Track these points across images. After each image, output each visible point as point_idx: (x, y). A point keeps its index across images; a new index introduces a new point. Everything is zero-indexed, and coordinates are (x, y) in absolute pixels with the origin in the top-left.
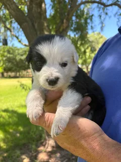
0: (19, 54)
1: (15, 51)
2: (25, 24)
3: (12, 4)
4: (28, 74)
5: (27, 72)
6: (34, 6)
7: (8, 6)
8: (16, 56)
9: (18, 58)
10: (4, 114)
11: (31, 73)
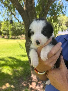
0: (17, 26)
1: (15, 24)
2: (23, 13)
3: (16, 2)
4: (22, 37)
5: (21, 36)
6: (28, 2)
7: (14, 3)
8: (16, 27)
9: (17, 28)
10: (9, 60)
11: (23, 37)
